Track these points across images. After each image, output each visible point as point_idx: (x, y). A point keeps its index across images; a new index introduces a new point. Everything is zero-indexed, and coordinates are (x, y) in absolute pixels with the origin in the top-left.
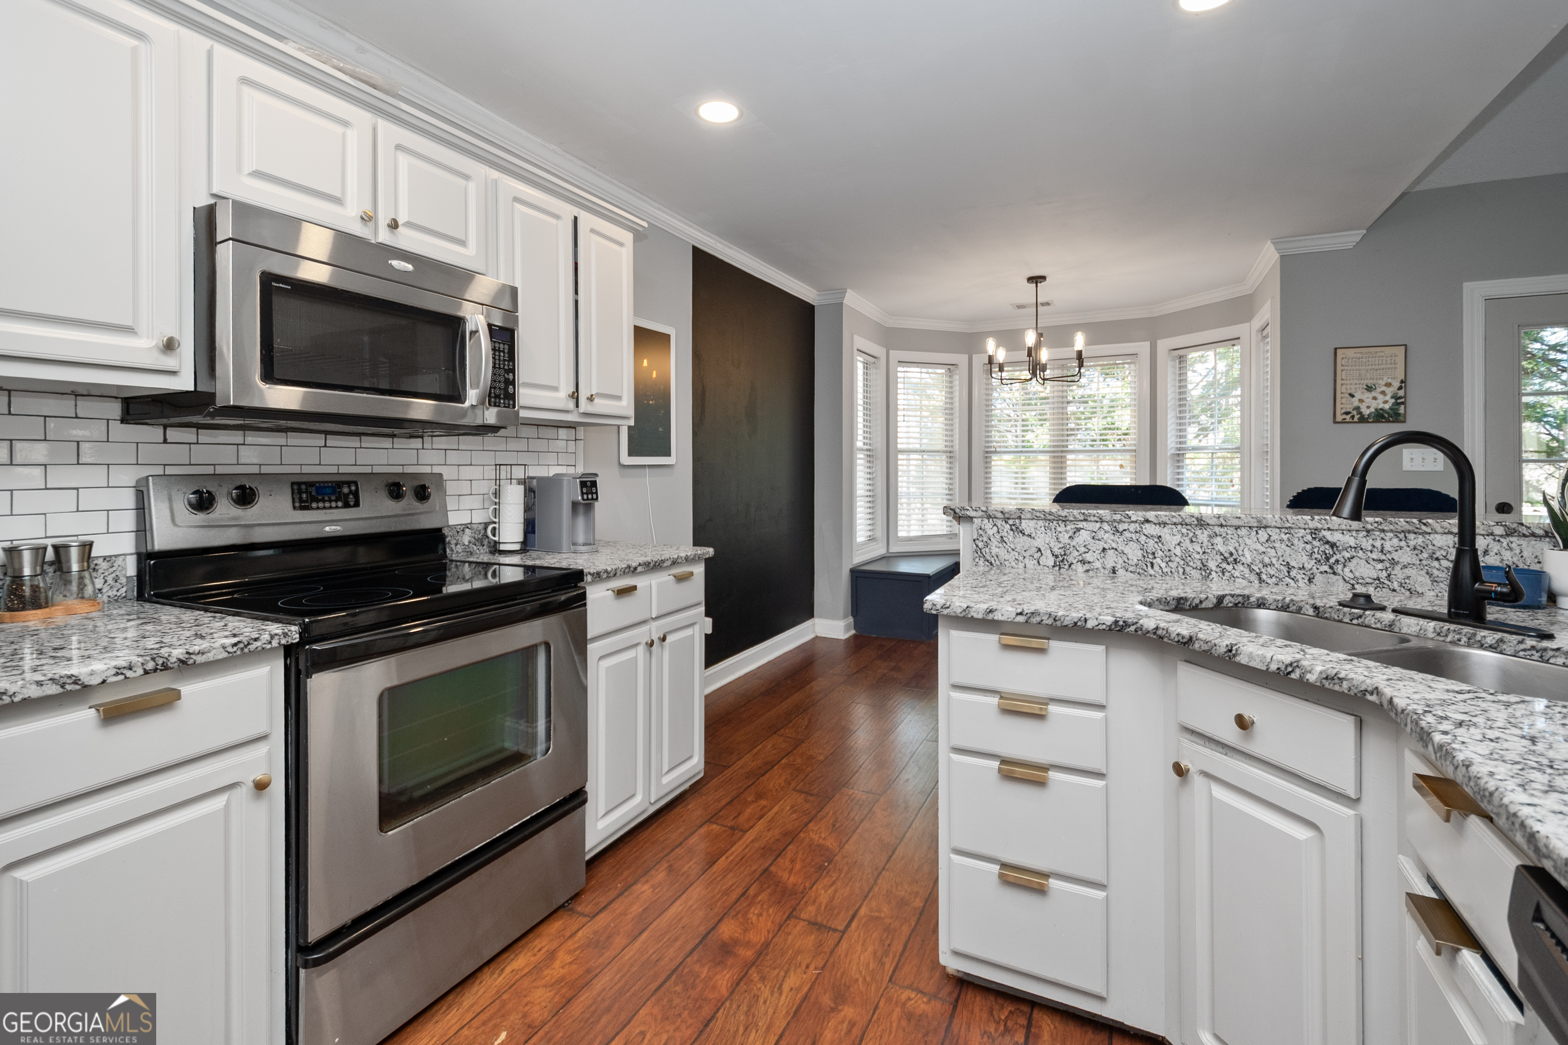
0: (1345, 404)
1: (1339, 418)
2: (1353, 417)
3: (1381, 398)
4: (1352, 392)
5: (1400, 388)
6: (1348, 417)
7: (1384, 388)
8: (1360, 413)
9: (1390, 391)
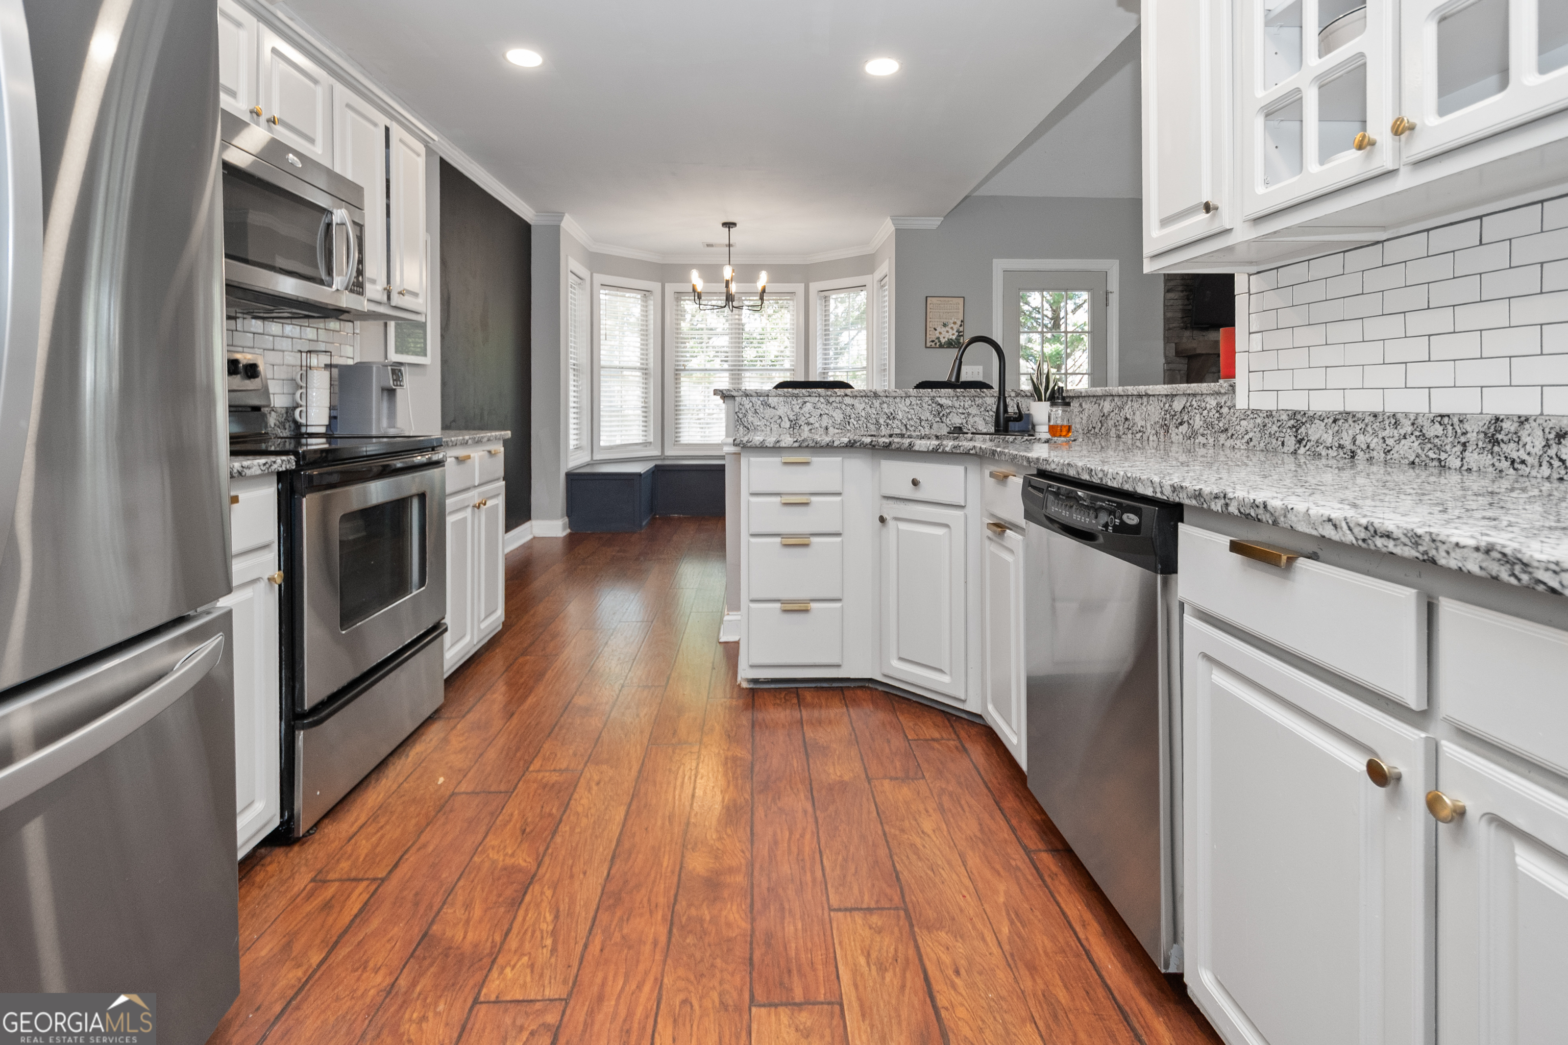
0: (932, 335)
1: (929, 344)
2: (936, 344)
3: (950, 331)
4: (936, 327)
5: (961, 326)
6: (933, 344)
7: (952, 325)
8: (940, 341)
9: (955, 327)
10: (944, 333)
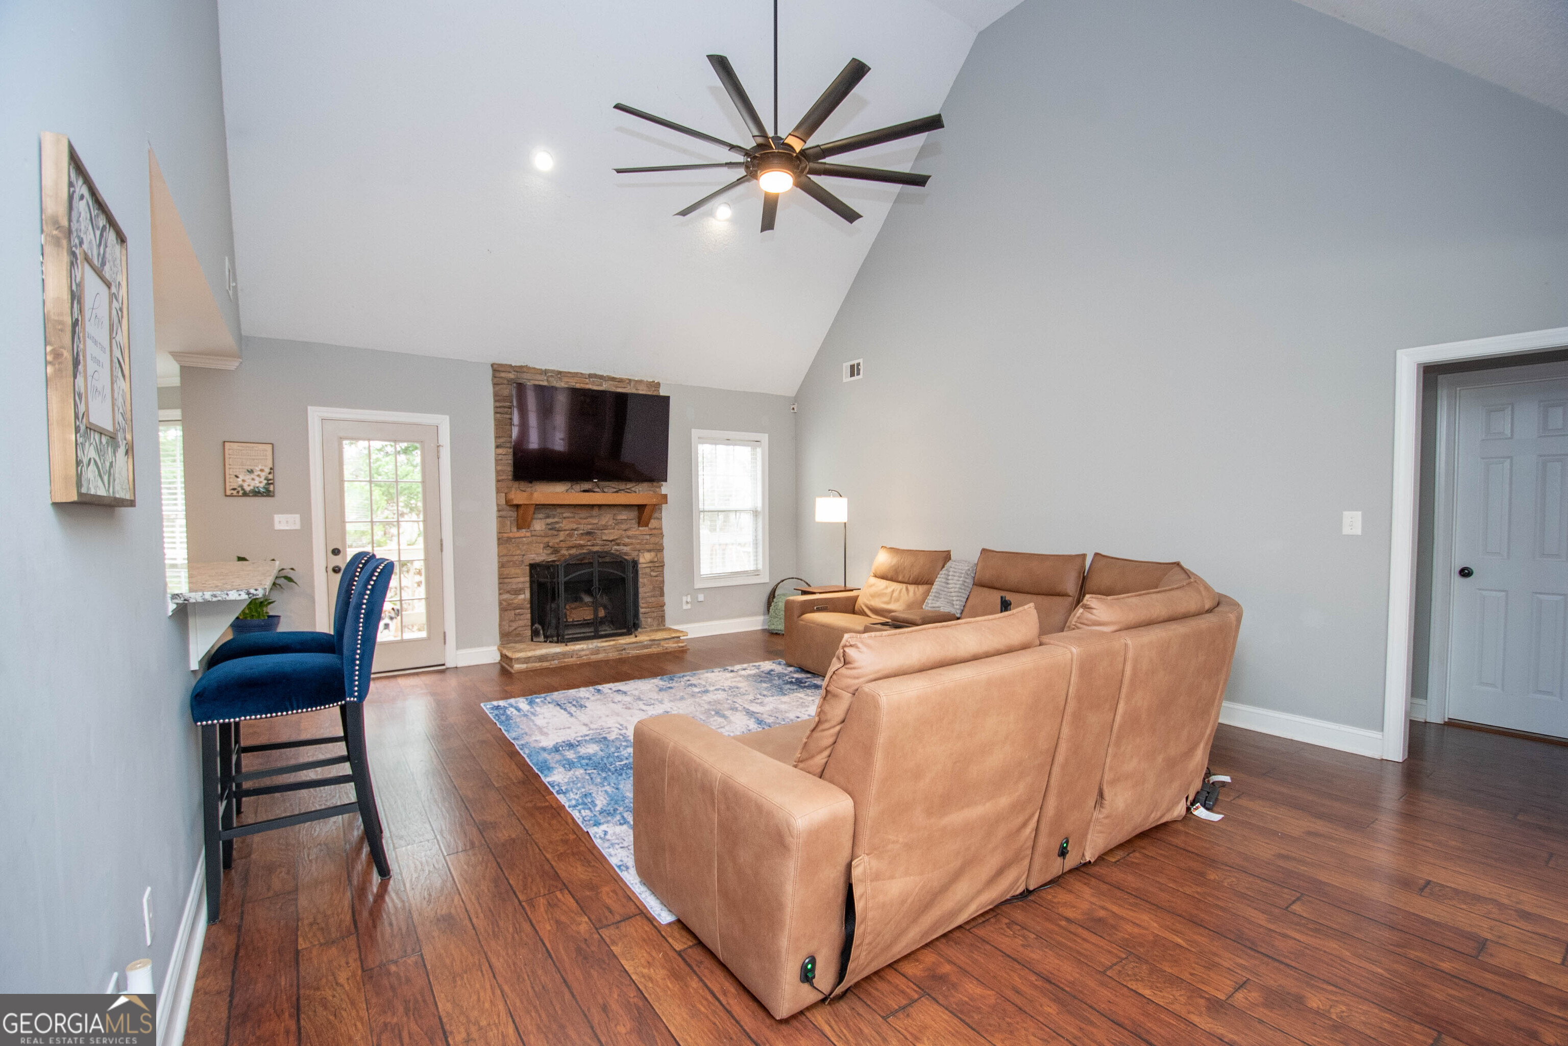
0: (232, 483)
1: (229, 493)
2: (238, 492)
3: (257, 479)
4: (237, 474)
5: (270, 473)
6: (235, 492)
7: (259, 473)
8: (243, 489)
9: (263, 475)
10: (249, 481)
